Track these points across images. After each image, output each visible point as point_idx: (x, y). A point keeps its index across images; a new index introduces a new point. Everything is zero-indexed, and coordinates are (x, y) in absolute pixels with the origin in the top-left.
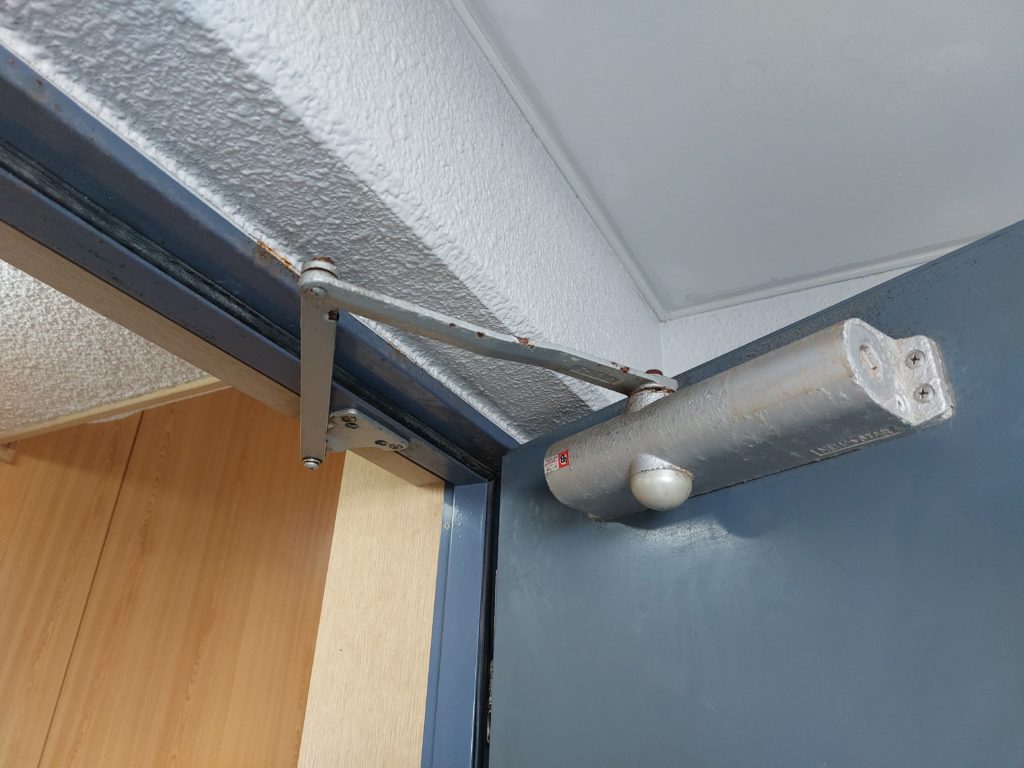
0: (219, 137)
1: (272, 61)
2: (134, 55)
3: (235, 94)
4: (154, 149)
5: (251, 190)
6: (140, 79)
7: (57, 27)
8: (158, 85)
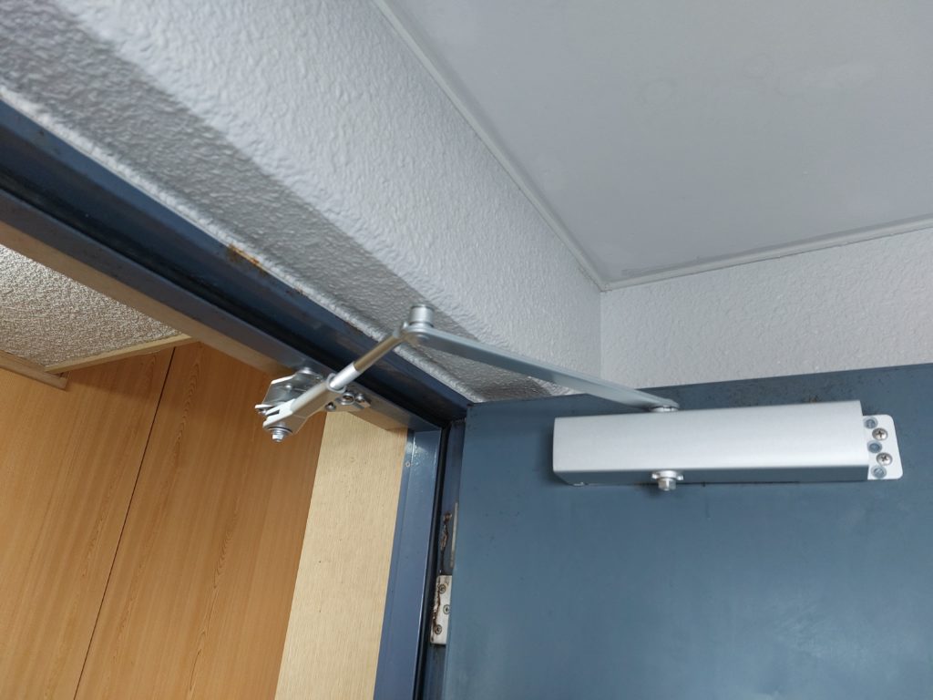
0: (188, 170)
1: (224, 116)
2: (114, 112)
3: (197, 140)
4: (138, 178)
5: (219, 208)
6: (121, 129)
7: (51, 91)
8: (135, 133)
